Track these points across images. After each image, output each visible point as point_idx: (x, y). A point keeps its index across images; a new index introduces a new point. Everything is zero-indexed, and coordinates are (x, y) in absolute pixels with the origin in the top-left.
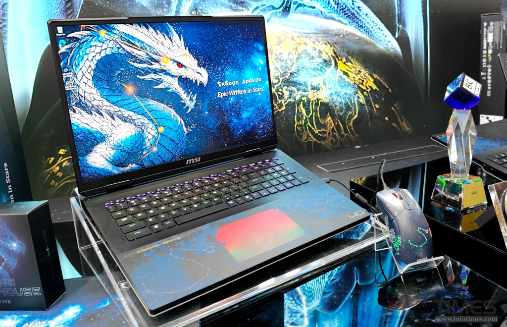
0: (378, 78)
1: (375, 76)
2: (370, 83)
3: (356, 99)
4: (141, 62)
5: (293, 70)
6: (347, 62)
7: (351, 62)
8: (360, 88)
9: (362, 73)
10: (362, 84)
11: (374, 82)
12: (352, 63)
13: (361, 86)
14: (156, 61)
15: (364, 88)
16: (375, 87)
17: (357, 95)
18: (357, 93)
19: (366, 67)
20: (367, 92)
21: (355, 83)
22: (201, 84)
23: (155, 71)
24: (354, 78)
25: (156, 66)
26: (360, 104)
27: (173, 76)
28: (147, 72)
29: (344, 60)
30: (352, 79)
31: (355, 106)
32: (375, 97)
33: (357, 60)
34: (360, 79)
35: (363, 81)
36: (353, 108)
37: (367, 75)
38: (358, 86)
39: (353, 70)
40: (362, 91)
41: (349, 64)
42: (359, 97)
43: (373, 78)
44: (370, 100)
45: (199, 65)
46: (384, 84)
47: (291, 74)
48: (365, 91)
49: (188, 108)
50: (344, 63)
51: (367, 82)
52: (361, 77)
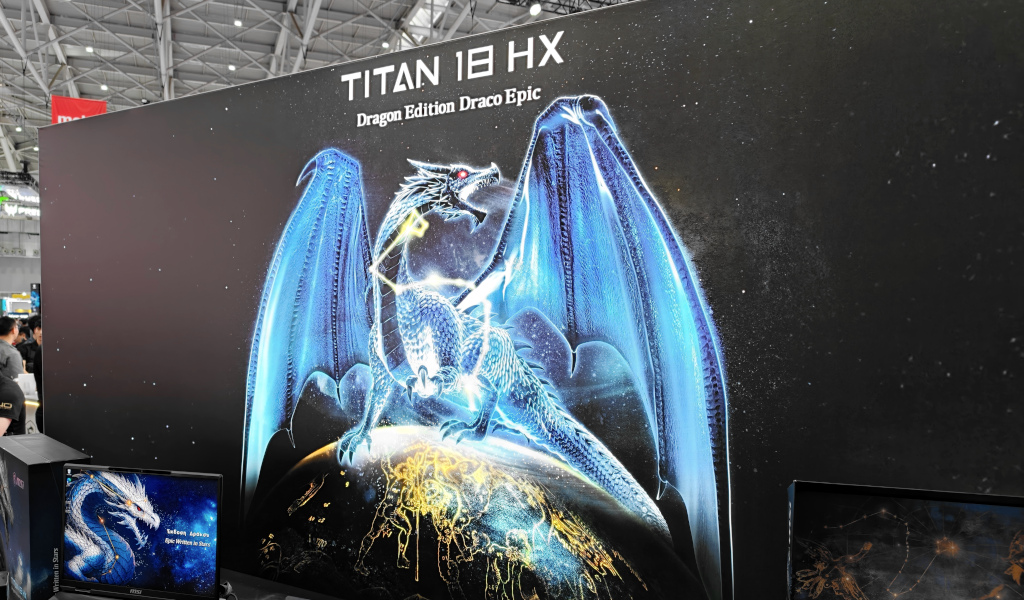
0: (621, 558)
1: (615, 554)
2: (607, 562)
3: (580, 581)
4: (112, 501)
5: (486, 509)
6: (566, 518)
7: (572, 520)
8: (587, 565)
9: (592, 543)
10: (592, 560)
11: (613, 563)
12: (574, 523)
13: (589, 562)
14: (123, 503)
15: (596, 568)
16: (614, 572)
17: (582, 575)
18: (583, 572)
19: (599, 536)
20: (601, 576)
21: (578, 555)
22: (153, 528)
23: (121, 510)
24: (578, 546)
25: (121, 506)
26: (588, 592)
27: (133, 517)
28: (116, 509)
29: (561, 515)
30: (575, 547)
31: (579, 592)
32: (615, 589)
33: (583, 520)
34: (587, 551)
35: (593, 556)
36: (575, 595)
37: (601, 548)
38: (584, 561)
39: (576, 533)
40: (593, 573)
41: (569, 522)
42: (586, 580)
43: (612, 556)
44: (606, 591)
45: (154, 511)
46: (632, 571)
47: (483, 514)
48: (596, 572)
49: (139, 545)
50: (562, 519)
51: (601, 560)
52: (590, 548)
